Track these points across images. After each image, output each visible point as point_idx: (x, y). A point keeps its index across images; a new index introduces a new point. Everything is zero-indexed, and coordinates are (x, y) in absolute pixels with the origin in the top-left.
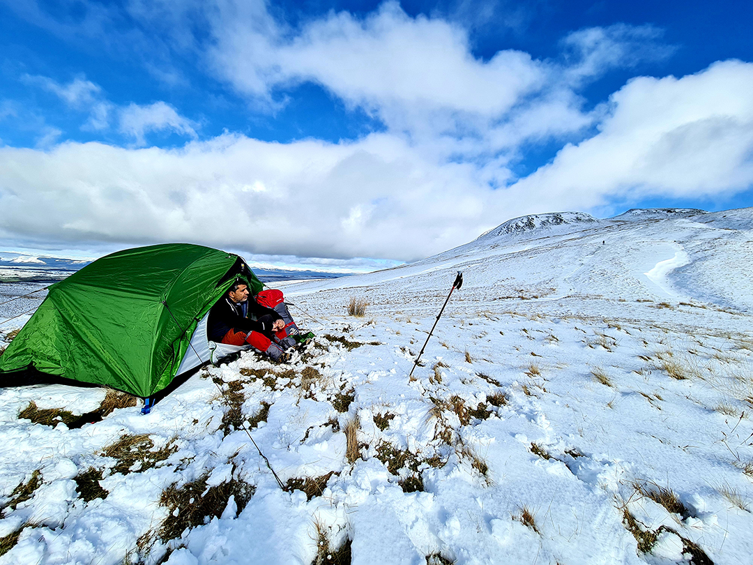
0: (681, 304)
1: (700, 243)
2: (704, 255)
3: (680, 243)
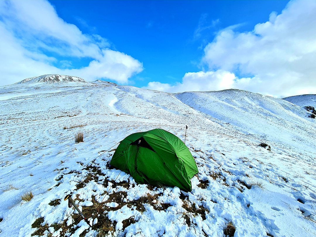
0: (120, 114)
1: (119, 95)
3: (115, 94)
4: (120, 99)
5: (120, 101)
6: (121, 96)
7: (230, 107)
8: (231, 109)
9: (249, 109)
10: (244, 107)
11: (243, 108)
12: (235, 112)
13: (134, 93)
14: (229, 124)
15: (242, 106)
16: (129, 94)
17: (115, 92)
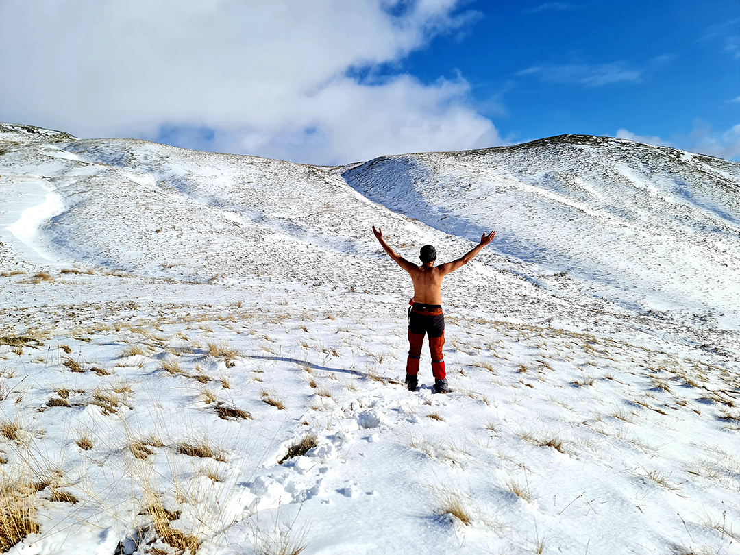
0: (64, 271)
1: (74, 182)
2: (81, 199)
3: (51, 180)
4: (76, 198)
5: (76, 211)
6: (82, 187)
7: (564, 208)
8: (571, 215)
9: (639, 212)
10: (619, 206)
11: (612, 209)
12: (583, 227)
13: (152, 170)
14: (567, 276)
15: (610, 202)
16: (126, 173)
17: (52, 168)
